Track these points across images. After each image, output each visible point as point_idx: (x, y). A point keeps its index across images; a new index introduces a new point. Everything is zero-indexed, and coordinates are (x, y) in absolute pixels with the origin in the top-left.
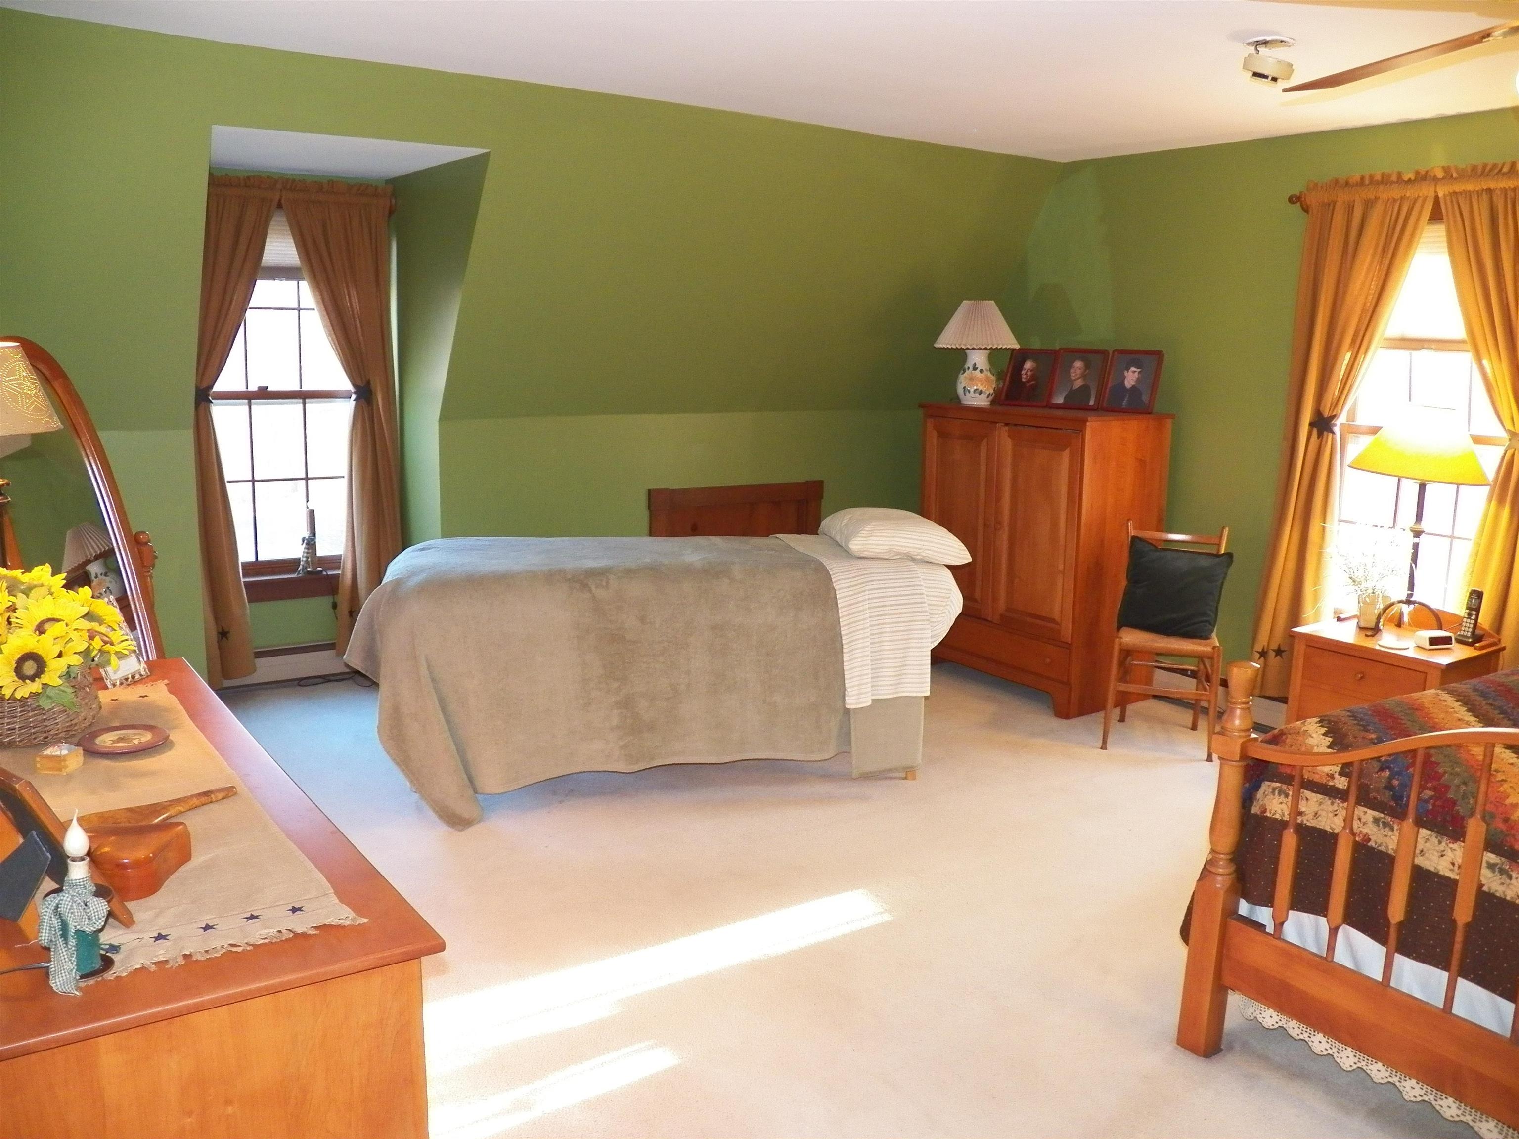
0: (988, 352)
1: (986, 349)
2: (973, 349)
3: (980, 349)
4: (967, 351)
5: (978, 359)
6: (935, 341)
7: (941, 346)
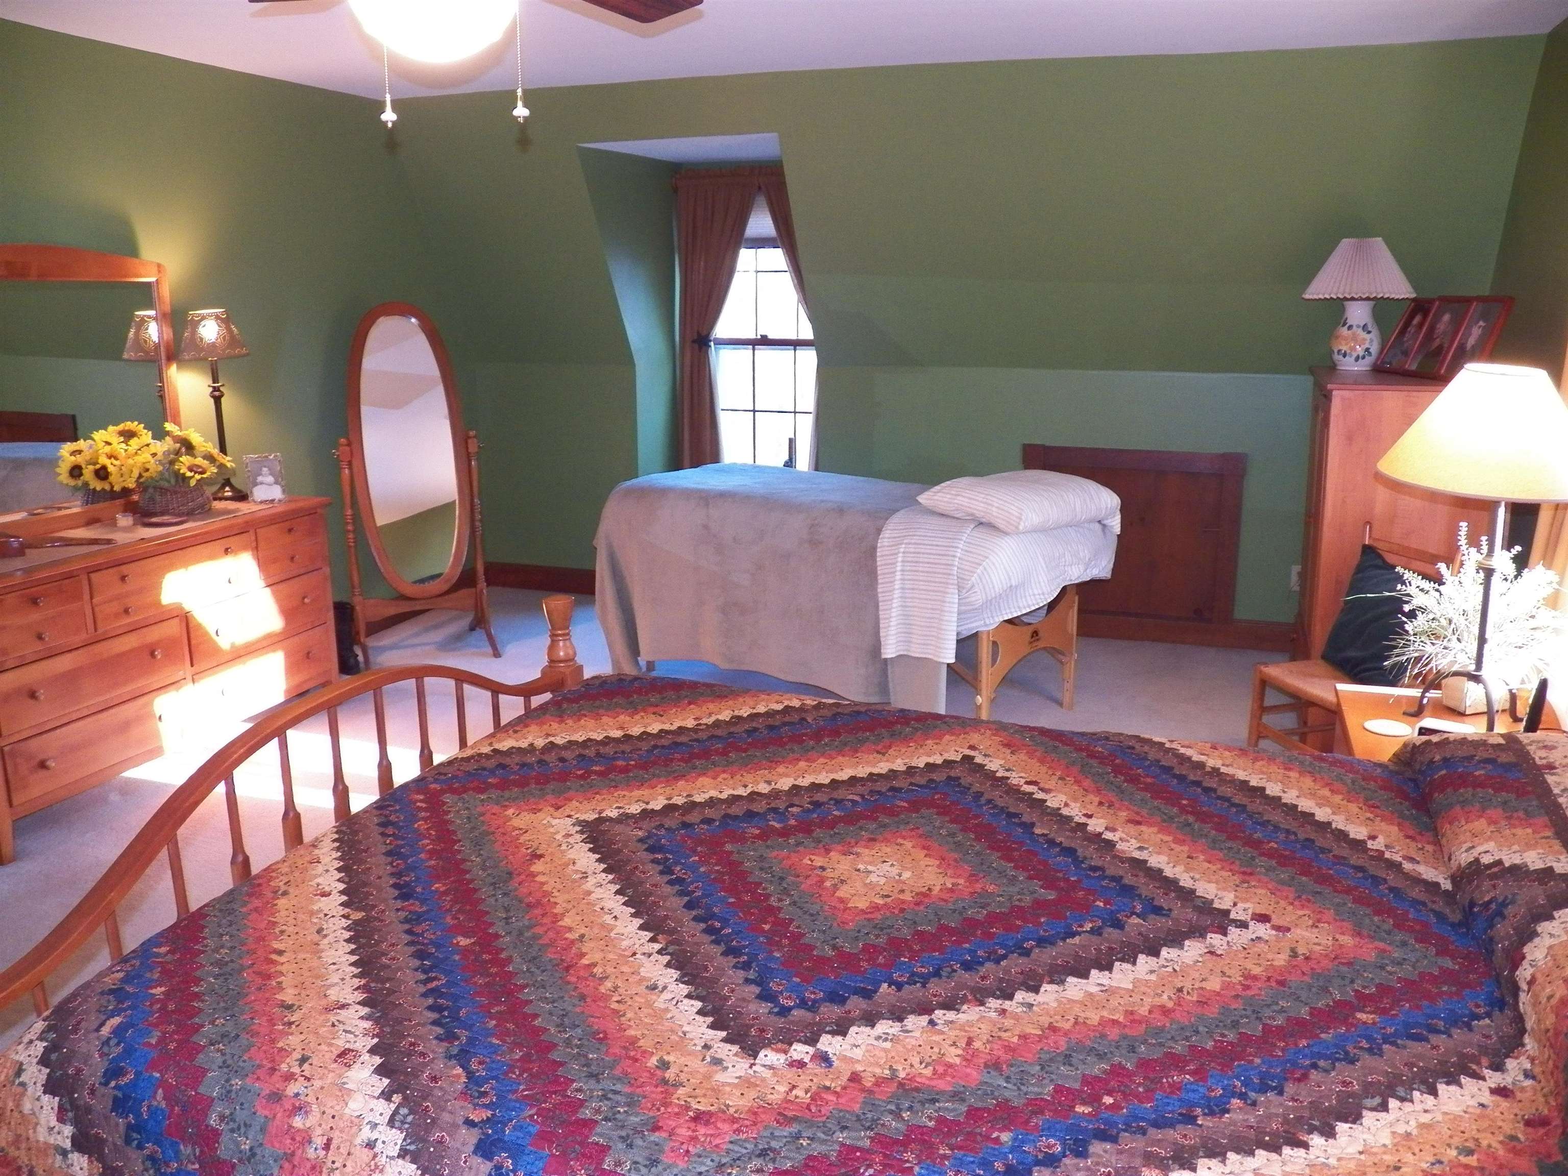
0: (1372, 303)
1: (1368, 299)
2: (1353, 299)
3: (1361, 299)
4: (1346, 303)
5: (1358, 314)
6: (1304, 290)
7: (1311, 297)
